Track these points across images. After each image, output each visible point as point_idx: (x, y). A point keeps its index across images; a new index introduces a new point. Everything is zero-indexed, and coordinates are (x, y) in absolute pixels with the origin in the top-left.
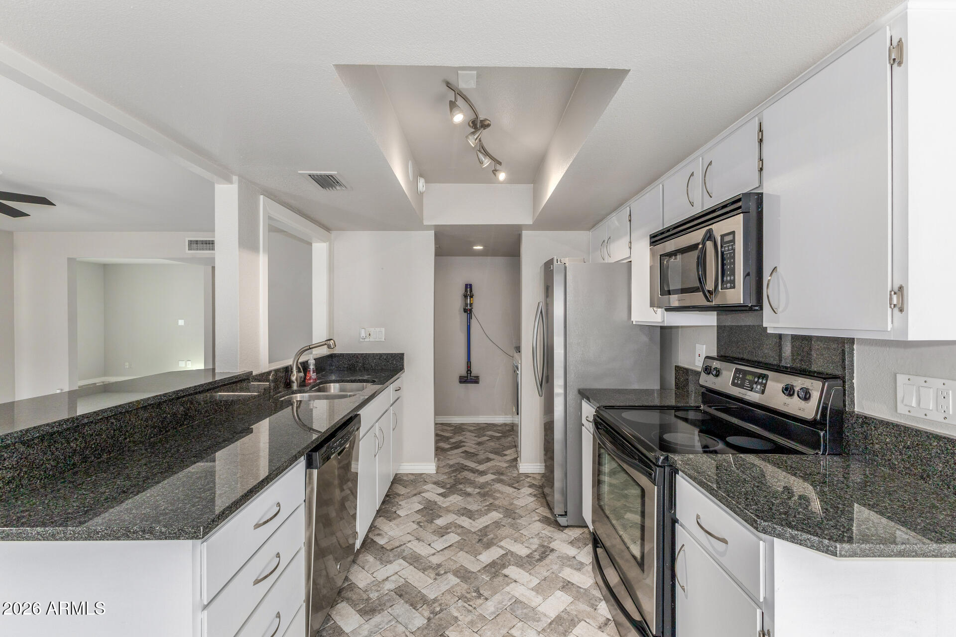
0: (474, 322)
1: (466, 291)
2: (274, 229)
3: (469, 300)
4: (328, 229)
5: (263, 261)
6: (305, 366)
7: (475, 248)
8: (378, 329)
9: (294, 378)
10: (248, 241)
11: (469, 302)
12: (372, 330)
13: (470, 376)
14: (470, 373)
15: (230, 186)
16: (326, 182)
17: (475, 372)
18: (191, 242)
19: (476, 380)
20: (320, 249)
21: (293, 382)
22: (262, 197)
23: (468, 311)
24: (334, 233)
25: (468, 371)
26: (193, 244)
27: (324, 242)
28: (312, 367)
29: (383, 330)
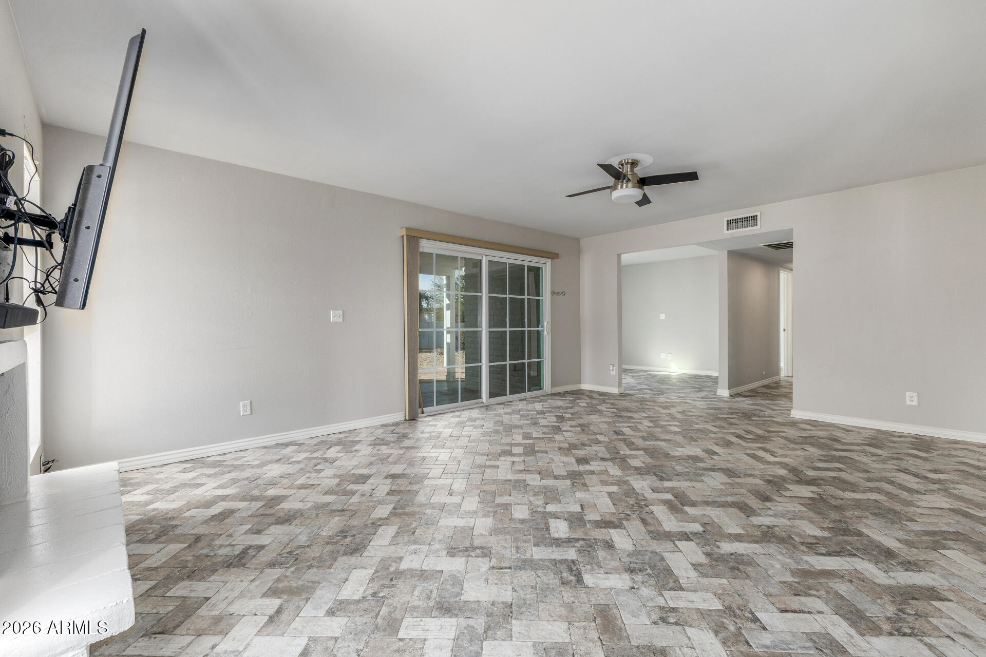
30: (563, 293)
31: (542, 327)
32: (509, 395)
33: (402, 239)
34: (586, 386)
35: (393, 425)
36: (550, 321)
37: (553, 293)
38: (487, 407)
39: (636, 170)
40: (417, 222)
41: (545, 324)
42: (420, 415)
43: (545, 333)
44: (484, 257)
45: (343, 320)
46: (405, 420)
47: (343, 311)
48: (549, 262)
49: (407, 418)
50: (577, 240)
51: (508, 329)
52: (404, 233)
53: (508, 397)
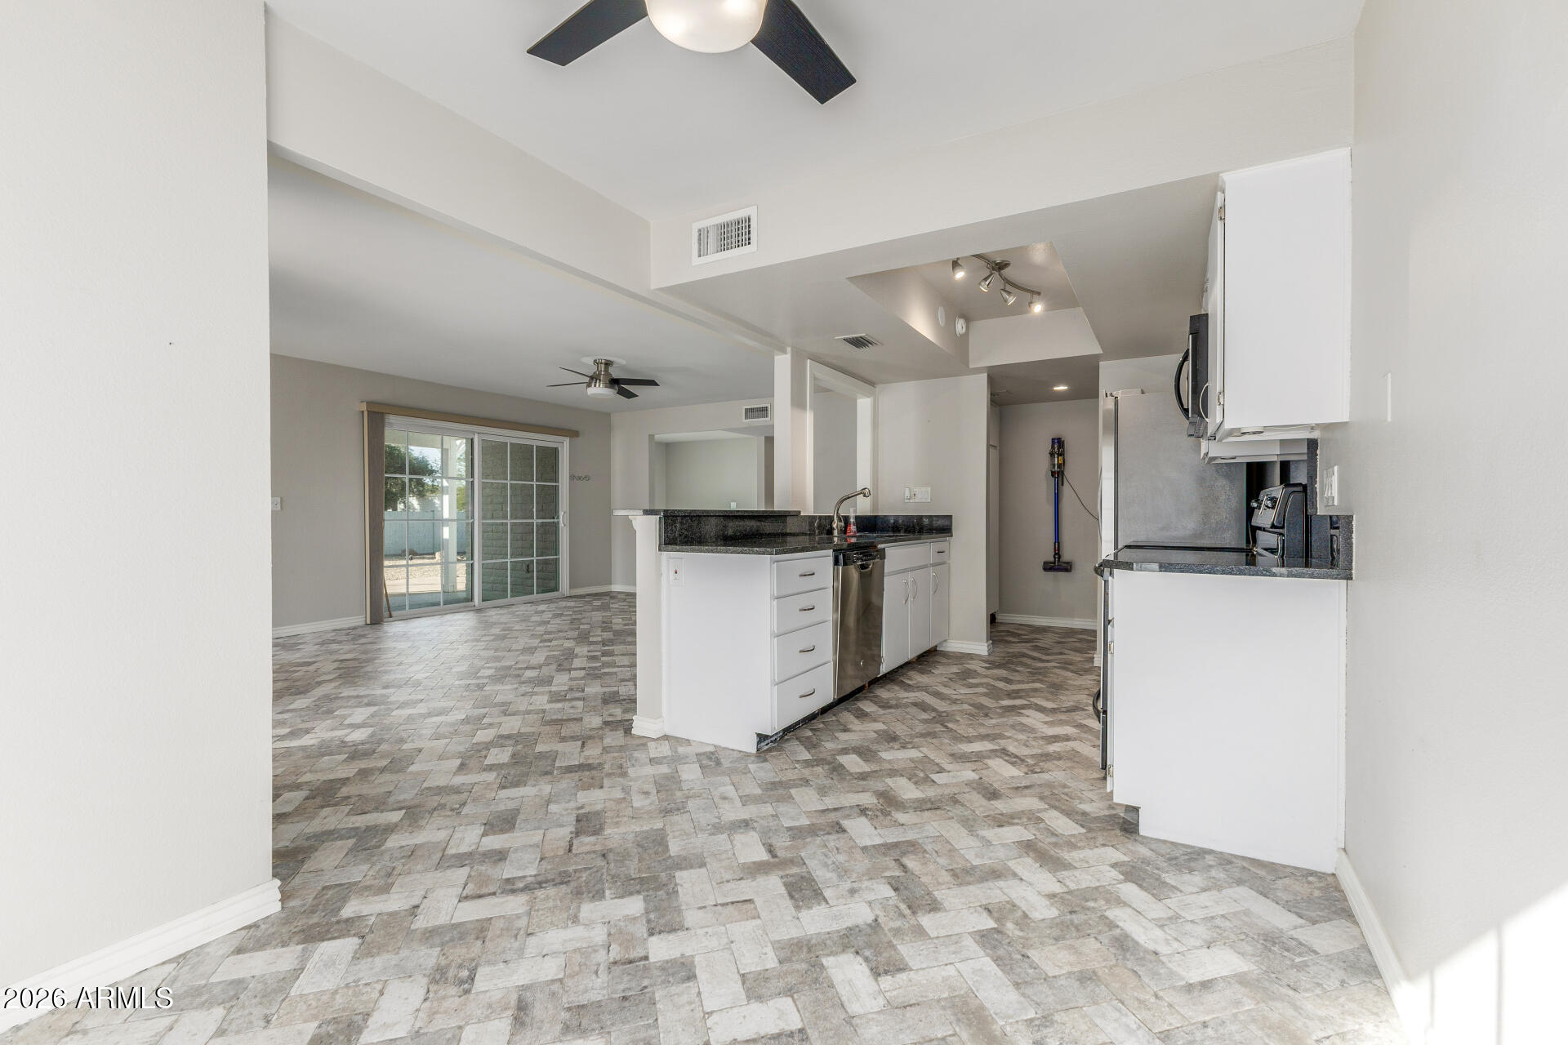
0: (1066, 490)
1: (1053, 447)
2: (819, 389)
3: (1056, 459)
4: (872, 384)
5: (809, 417)
6: (846, 519)
7: (1055, 388)
8: (923, 489)
9: (835, 526)
10: (798, 402)
11: (1056, 462)
12: (917, 490)
13: (1059, 561)
14: (1059, 558)
15: (784, 356)
16: (859, 343)
17: (1067, 556)
18: (747, 410)
19: (1067, 568)
20: (864, 404)
21: (834, 529)
22: (809, 361)
23: (1058, 475)
24: (879, 387)
25: (1056, 554)
26: (750, 413)
27: (869, 397)
28: (852, 520)
29: (929, 489)
30: (587, 478)
31: (558, 518)
32: (511, 597)
33: (361, 416)
34: (616, 588)
35: (349, 629)
36: (568, 510)
37: (572, 477)
38: (479, 610)
39: (611, 370)
40: (383, 395)
41: (561, 514)
42: (385, 620)
43: (561, 525)
44: (476, 435)
45: (281, 508)
46: (367, 624)
47: (281, 498)
48: (567, 441)
49: (368, 622)
50: (608, 415)
51: (509, 521)
52: (364, 407)
53: (509, 600)
